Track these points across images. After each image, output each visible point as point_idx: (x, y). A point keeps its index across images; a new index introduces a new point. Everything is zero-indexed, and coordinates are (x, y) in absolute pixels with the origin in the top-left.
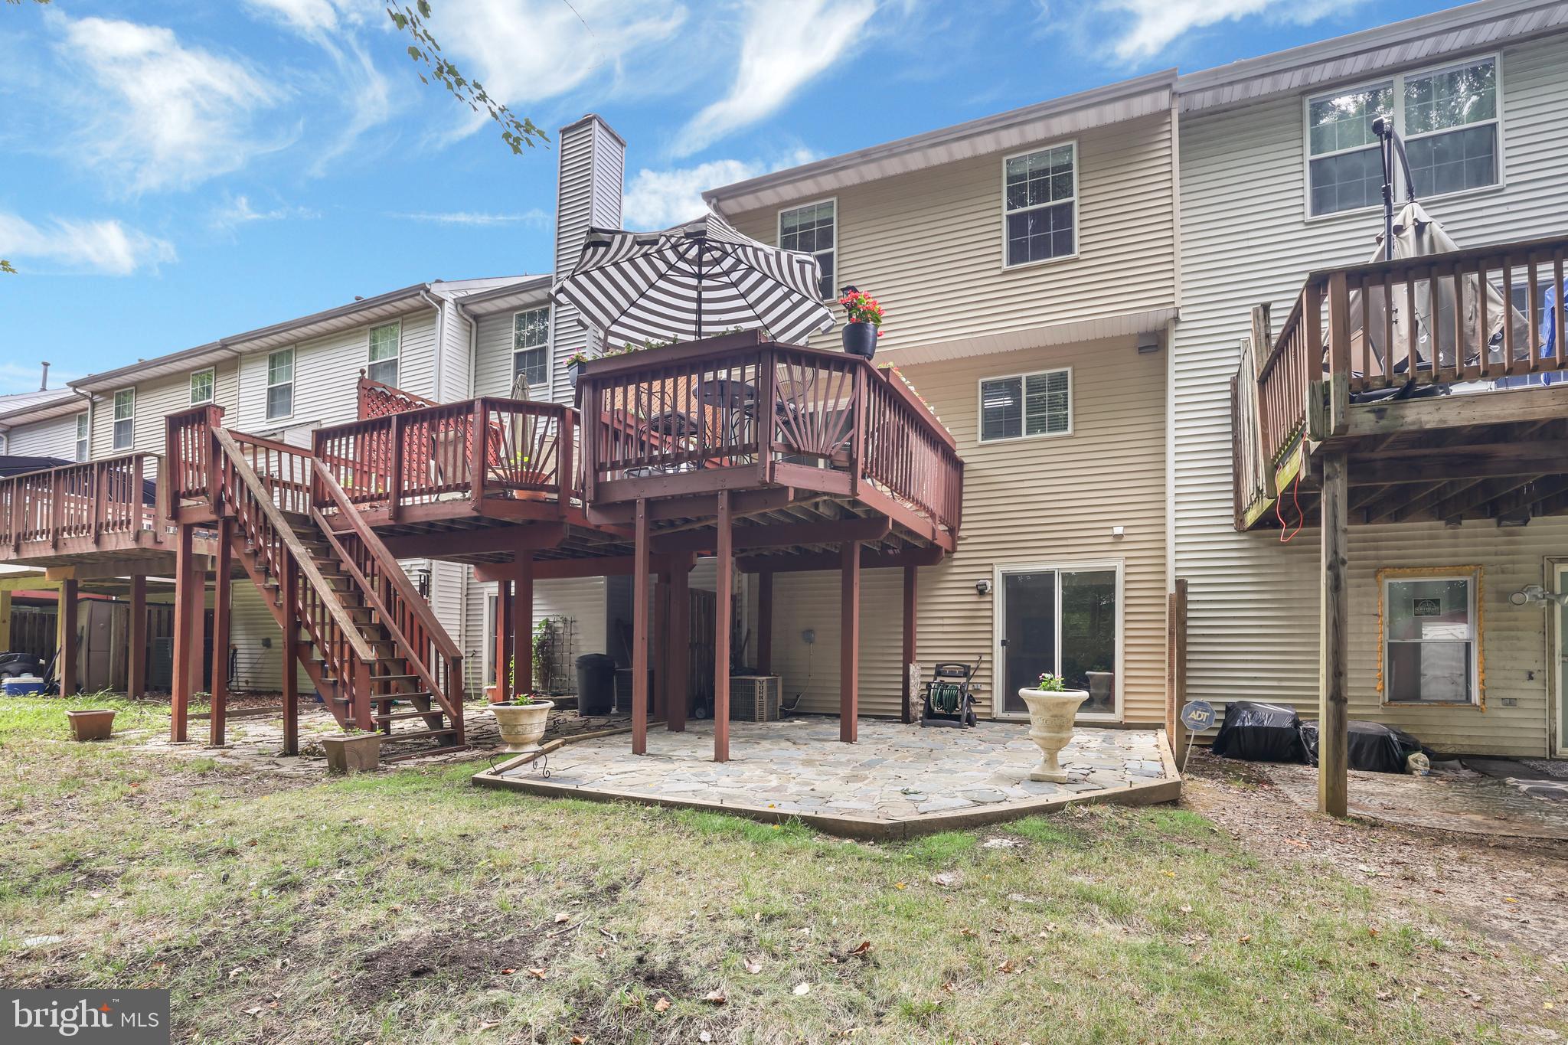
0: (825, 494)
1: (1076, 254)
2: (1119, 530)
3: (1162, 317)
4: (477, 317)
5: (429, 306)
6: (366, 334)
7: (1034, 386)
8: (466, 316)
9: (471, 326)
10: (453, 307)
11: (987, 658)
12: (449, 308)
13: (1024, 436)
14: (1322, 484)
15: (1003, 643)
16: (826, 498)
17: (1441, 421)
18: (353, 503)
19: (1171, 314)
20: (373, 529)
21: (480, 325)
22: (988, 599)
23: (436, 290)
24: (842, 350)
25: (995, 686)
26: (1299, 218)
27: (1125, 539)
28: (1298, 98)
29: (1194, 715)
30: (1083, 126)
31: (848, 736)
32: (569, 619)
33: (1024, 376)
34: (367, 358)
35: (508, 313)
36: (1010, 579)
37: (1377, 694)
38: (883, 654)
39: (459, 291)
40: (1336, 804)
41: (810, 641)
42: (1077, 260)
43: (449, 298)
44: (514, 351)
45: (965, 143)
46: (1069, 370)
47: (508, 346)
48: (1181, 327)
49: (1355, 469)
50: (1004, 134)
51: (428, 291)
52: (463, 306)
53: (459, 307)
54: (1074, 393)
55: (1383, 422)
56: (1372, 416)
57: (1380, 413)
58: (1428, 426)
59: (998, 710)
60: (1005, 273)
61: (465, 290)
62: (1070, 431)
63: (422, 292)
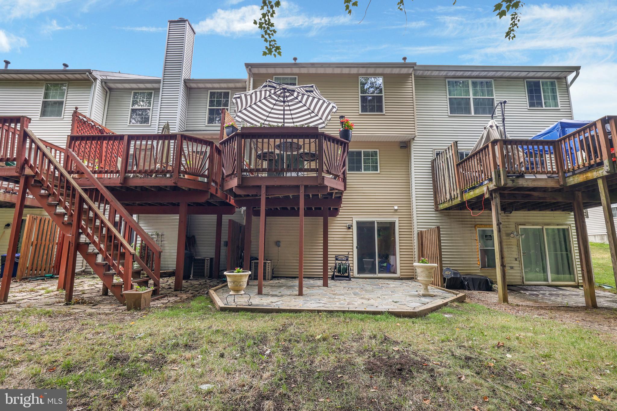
0: (337, 189)
1: (384, 113)
2: (396, 208)
3: (409, 138)
4: (110, 89)
5: (88, 80)
6: (42, 85)
7: (367, 154)
8: (106, 88)
9: (107, 92)
10: (100, 82)
11: (351, 253)
12: (98, 82)
13: (363, 172)
14: (492, 200)
15: (357, 247)
16: (336, 191)
17: (527, 185)
18: (93, 173)
19: (413, 137)
20: (107, 187)
21: (112, 93)
22: (351, 230)
23: (94, 73)
24: (339, 137)
25: (354, 264)
26: (447, 114)
27: (398, 211)
28: (444, 79)
29: (446, 273)
30: (385, 72)
31: (325, 285)
32: (160, 234)
33: (362, 150)
34: (42, 97)
35: (130, 91)
36: (358, 223)
37: (478, 266)
38: (310, 252)
39: (103, 76)
40: (505, 300)
41: (279, 246)
42: (384, 115)
43: (99, 78)
44: (131, 108)
45: (348, 69)
46: (378, 150)
47: (128, 105)
48: (415, 142)
49: (502, 196)
50: (361, 69)
51: (90, 73)
52: (105, 83)
53: (103, 83)
54: (380, 158)
55: (514, 184)
56: (511, 182)
57: (513, 181)
58: (525, 186)
59: (355, 273)
60: (360, 115)
61: (106, 76)
62: (379, 172)
63: (87, 73)
